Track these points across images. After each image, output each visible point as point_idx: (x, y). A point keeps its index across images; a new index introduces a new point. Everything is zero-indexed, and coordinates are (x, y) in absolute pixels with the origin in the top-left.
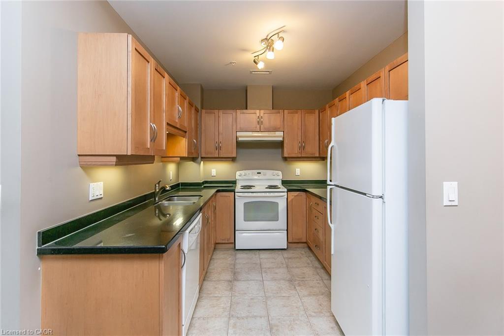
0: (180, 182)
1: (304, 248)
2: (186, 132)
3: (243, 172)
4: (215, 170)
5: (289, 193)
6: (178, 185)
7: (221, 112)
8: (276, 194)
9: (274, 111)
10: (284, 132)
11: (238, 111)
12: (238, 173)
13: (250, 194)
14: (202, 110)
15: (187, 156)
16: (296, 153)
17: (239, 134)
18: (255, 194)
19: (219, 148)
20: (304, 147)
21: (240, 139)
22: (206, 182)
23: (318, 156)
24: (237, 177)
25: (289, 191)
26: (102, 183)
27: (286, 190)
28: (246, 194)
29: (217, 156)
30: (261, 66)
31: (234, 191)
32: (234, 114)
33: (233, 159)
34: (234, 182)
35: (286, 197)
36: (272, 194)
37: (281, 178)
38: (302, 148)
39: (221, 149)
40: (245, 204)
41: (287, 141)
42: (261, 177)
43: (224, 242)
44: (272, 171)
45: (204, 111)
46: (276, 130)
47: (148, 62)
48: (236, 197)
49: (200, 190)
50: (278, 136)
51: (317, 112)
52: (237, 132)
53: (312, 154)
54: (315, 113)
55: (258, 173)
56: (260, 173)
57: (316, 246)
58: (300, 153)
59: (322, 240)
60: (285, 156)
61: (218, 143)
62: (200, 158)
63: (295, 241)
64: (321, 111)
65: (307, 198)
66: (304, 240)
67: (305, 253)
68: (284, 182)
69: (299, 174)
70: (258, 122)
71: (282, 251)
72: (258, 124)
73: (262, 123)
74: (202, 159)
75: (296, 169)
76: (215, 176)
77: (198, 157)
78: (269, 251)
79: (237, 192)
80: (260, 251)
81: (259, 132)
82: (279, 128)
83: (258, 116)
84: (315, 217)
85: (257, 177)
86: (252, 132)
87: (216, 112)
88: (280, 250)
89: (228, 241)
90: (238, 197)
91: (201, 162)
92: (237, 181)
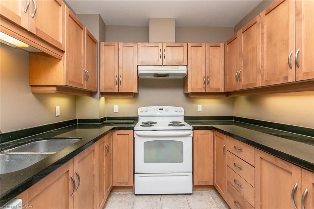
2: (63, 52)
4: (117, 106)
6: (74, 121)
7: (121, 45)
8: (181, 133)
9: (177, 44)
10: (187, 66)
11: (140, 44)
12: (140, 109)
13: (152, 133)
14: (101, 43)
15: (64, 84)
16: (200, 88)
17: (140, 68)
18: (156, 133)
19: (118, 83)
20: (208, 83)
21: (140, 72)
22: (104, 119)
24: (139, 114)
25: (195, 129)
28: (147, 133)
29: (117, 91)
31: (132, 129)
32: (135, 47)
33: (133, 96)
34: (136, 119)
35: (192, 135)
36: (176, 133)
37: (183, 114)
38: (206, 83)
39: (121, 83)
40: (145, 143)
41: (190, 76)
42: (163, 113)
43: (122, 185)
44: (175, 107)
45: (103, 44)
46: (179, 64)
48: (135, 136)
49: (99, 127)
50: (182, 70)
51: (222, 45)
52: (138, 66)
53: (217, 89)
54: (220, 47)
55: (160, 109)
56: (162, 109)
57: (235, 202)
58: (204, 88)
59: (254, 205)
60: (188, 91)
61: (118, 77)
62: (98, 94)
63: (201, 184)
64: (226, 44)
65: (215, 137)
66: (211, 183)
67: (214, 199)
68: (187, 119)
69: (201, 111)
70: (160, 56)
71: (187, 196)
72: (160, 58)
73: (164, 56)
74: (102, 94)
75: (198, 105)
76: (117, 112)
77: (97, 92)
78: (172, 196)
79: (136, 130)
80: (162, 196)
81: (161, 66)
82: (182, 62)
83: (161, 50)
84: (235, 164)
85: (159, 113)
86: (153, 66)
87: (116, 44)
88: (185, 196)
89: (126, 184)
90: (137, 136)
91: (100, 98)
92: (139, 117)
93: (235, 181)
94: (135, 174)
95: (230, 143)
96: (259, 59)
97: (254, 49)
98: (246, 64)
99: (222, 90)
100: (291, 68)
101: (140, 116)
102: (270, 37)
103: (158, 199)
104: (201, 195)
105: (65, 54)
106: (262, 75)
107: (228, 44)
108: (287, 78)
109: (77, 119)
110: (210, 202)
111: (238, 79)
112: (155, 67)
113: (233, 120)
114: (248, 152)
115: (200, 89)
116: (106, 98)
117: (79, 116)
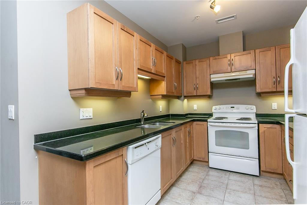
0: (170, 113)
1: (280, 179)
2: (165, 77)
3: (218, 107)
4: (196, 105)
5: (260, 125)
7: (197, 61)
9: (245, 52)
10: (255, 69)
11: (212, 58)
12: (214, 107)
14: (184, 62)
15: (166, 94)
16: (270, 88)
17: (212, 76)
18: (224, 124)
19: (196, 89)
20: (279, 82)
21: (212, 80)
22: (187, 114)
24: (213, 111)
25: (260, 123)
26: (92, 109)
27: (257, 122)
28: (217, 124)
29: (196, 95)
30: (217, 9)
31: (206, 121)
32: (208, 61)
33: (210, 97)
34: (211, 115)
35: (257, 128)
36: (242, 125)
37: (256, 112)
38: (277, 82)
39: (198, 89)
40: (216, 132)
41: (259, 78)
42: (234, 110)
43: (200, 160)
44: (246, 106)
45: (185, 63)
47: (113, 24)
48: (208, 126)
50: (249, 74)
52: (210, 75)
53: (290, 88)
55: (231, 107)
56: (234, 107)
61: (196, 84)
62: (183, 97)
65: (282, 131)
69: (276, 108)
70: (229, 65)
72: (229, 66)
73: (233, 64)
74: (185, 97)
75: (272, 103)
76: (196, 110)
77: (182, 96)
79: (209, 122)
80: (231, 173)
81: (230, 72)
82: (250, 67)
83: (229, 60)
84: (290, 150)
85: (231, 110)
86: (223, 74)
87: (194, 61)
89: (203, 159)
91: (184, 100)
92: (213, 114)
94: (209, 153)
103: (228, 173)
105: (166, 77)
109: (170, 114)
110: (276, 184)
112: (225, 74)
116: (188, 100)
117: (171, 112)
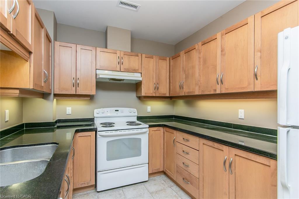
0: (24, 121)
3: (101, 110)
4: (70, 108)
5: (150, 128)
6: (22, 126)
8: (139, 131)
9: (133, 54)
10: (141, 73)
11: (99, 49)
12: (96, 111)
13: (114, 133)
17: (99, 72)
19: (76, 85)
21: (99, 76)
23: (168, 96)
24: (95, 115)
25: (150, 126)
27: (148, 126)
29: (75, 93)
31: (94, 130)
32: (94, 51)
33: (90, 98)
34: (92, 120)
36: (135, 131)
37: (137, 115)
38: (157, 88)
39: (79, 86)
42: (119, 114)
43: (83, 186)
44: (129, 109)
45: (58, 43)
46: (135, 71)
48: (98, 136)
49: (53, 130)
50: (136, 77)
51: (168, 59)
52: (96, 69)
53: (164, 94)
54: (166, 60)
55: (116, 111)
56: (118, 111)
57: (183, 179)
58: (155, 92)
59: (198, 176)
60: (142, 95)
61: (75, 79)
62: (52, 95)
63: (154, 171)
64: (171, 59)
65: (165, 132)
66: (161, 170)
67: (165, 181)
68: (139, 118)
69: (150, 111)
70: (119, 63)
71: (144, 183)
72: (118, 65)
73: (122, 63)
74: (56, 95)
75: (148, 107)
76: (71, 114)
77: (50, 94)
78: (132, 186)
79: (99, 131)
80: (123, 188)
81: (119, 71)
82: (137, 70)
83: (119, 57)
84: (183, 151)
85: (115, 114)
86: (112, 71)
87: (73, 46)
88: (142, 183)
89: (87, 184)
90: (100, 137)
91: (53, 100)
92: (95, 118)
93: (183, 163)
95: (179, 136)
96: (197, 75)
97: (193, 67)
98: (187, 77)
99: (168, 95)
100: (218, 84)
101: (97, 117)
102: (205, 61)
103: (120, 191)
104: (155, 180)
106: (199, 87)
107: (172, 59)
108: (215, 90)
109: (24, 124)
110: (163, 184)
111: (181, 87)
112: (113, 72)
113: (174, 118)
114: (194, 141)
115: (152, 93)
116: (57, 100)
117: (26, 120)
